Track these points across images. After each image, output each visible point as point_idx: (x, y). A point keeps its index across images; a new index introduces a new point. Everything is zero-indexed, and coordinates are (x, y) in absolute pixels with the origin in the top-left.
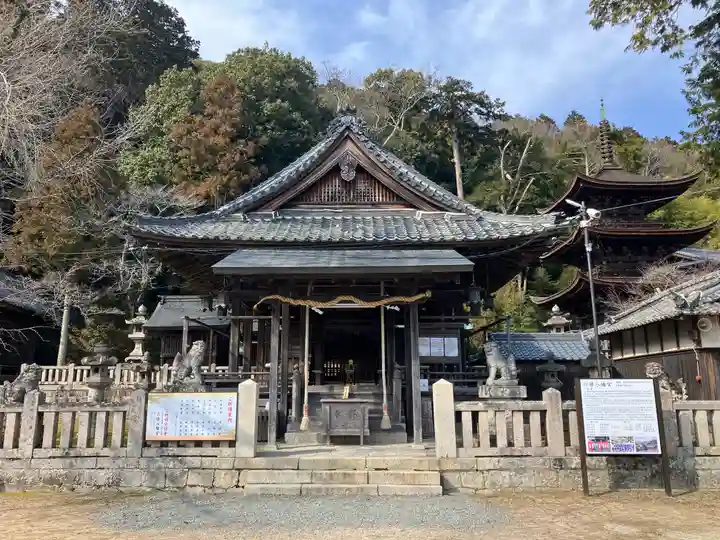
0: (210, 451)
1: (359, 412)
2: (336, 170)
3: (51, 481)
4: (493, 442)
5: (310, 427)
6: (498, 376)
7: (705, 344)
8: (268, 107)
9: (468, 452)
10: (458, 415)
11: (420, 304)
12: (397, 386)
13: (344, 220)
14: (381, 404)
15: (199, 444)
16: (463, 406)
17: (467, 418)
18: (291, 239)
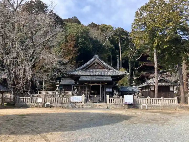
0: (79, 103)
1: (97, 99)
2: (94, 63)
3: (60, 106)
4: (114, 103)
5: (91, 101)
6: (116, 94)
7: (151, 90)
8: (80, 40)
9: (111, 104)
10: (109, 99)
11: (106, 85)
12: (102, 95)
13: (95, 71)
14: (100, 98)
15: (78, 102)
16: (110, 98)
17: (111, 100)
18: (88, 75)
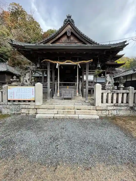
0: (28, 103)
1: (71, 92)
2: (66, 33)
14: (76, 90)
15: (24, 101)
16: (104, 91)
